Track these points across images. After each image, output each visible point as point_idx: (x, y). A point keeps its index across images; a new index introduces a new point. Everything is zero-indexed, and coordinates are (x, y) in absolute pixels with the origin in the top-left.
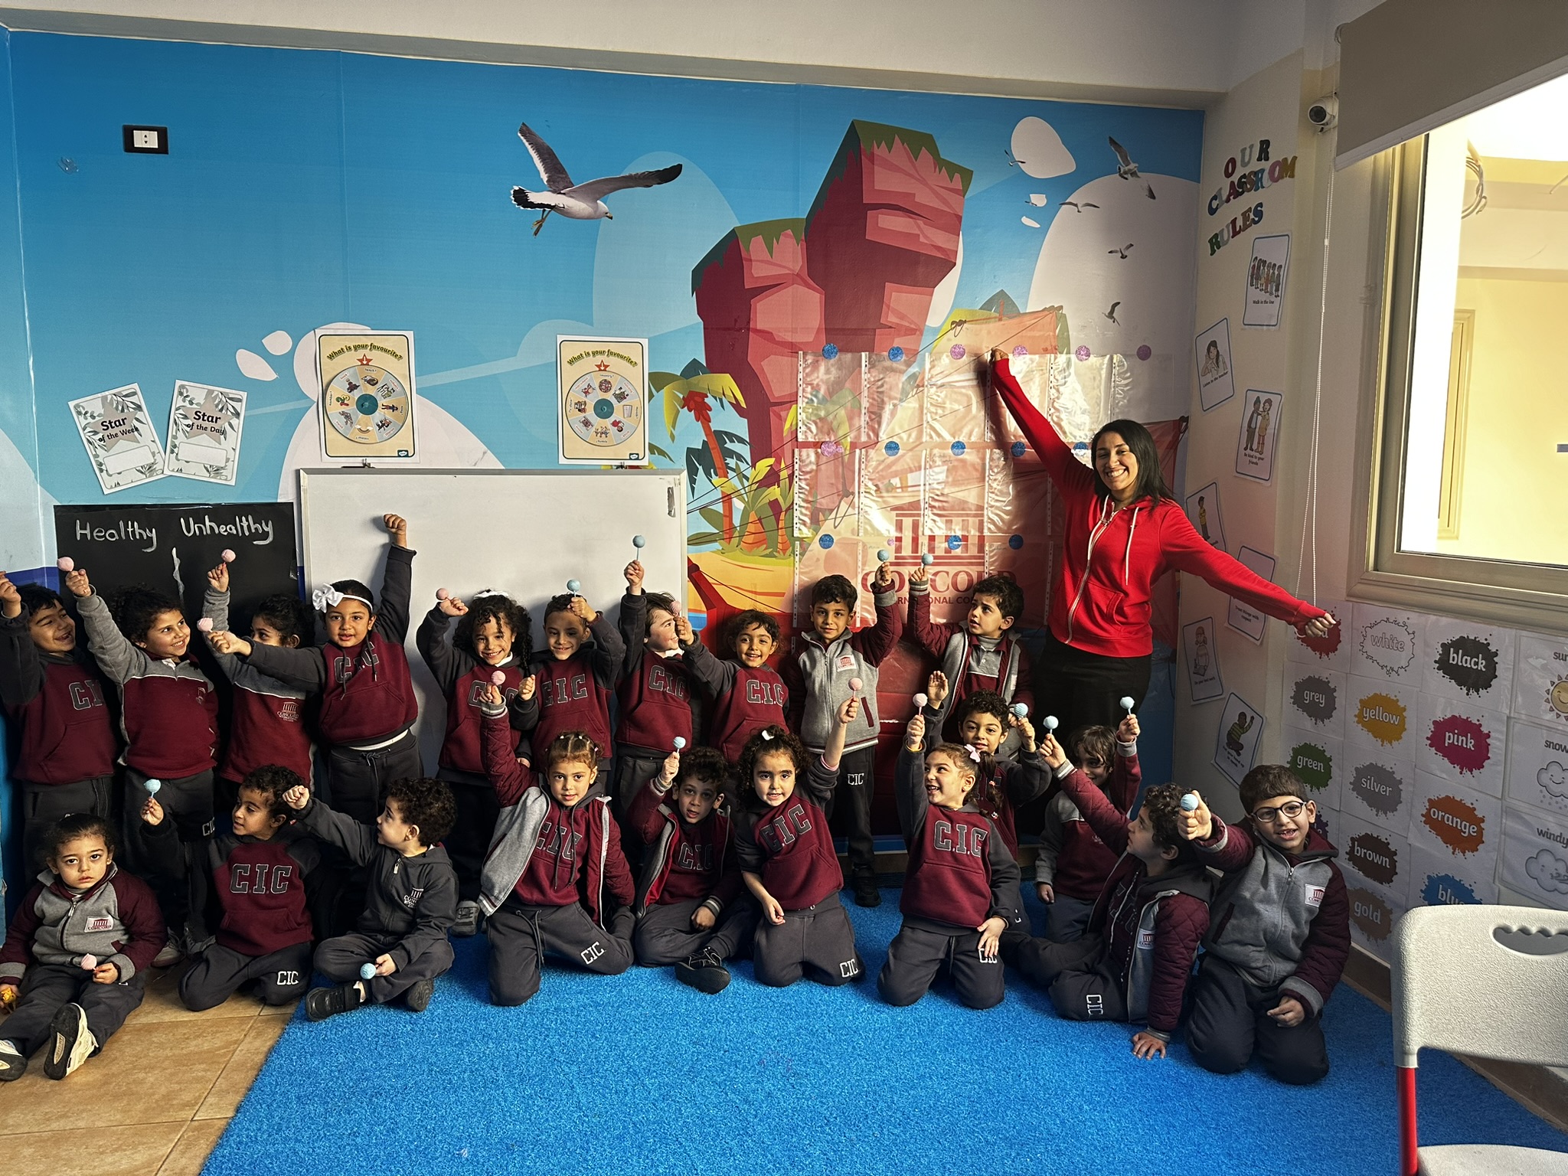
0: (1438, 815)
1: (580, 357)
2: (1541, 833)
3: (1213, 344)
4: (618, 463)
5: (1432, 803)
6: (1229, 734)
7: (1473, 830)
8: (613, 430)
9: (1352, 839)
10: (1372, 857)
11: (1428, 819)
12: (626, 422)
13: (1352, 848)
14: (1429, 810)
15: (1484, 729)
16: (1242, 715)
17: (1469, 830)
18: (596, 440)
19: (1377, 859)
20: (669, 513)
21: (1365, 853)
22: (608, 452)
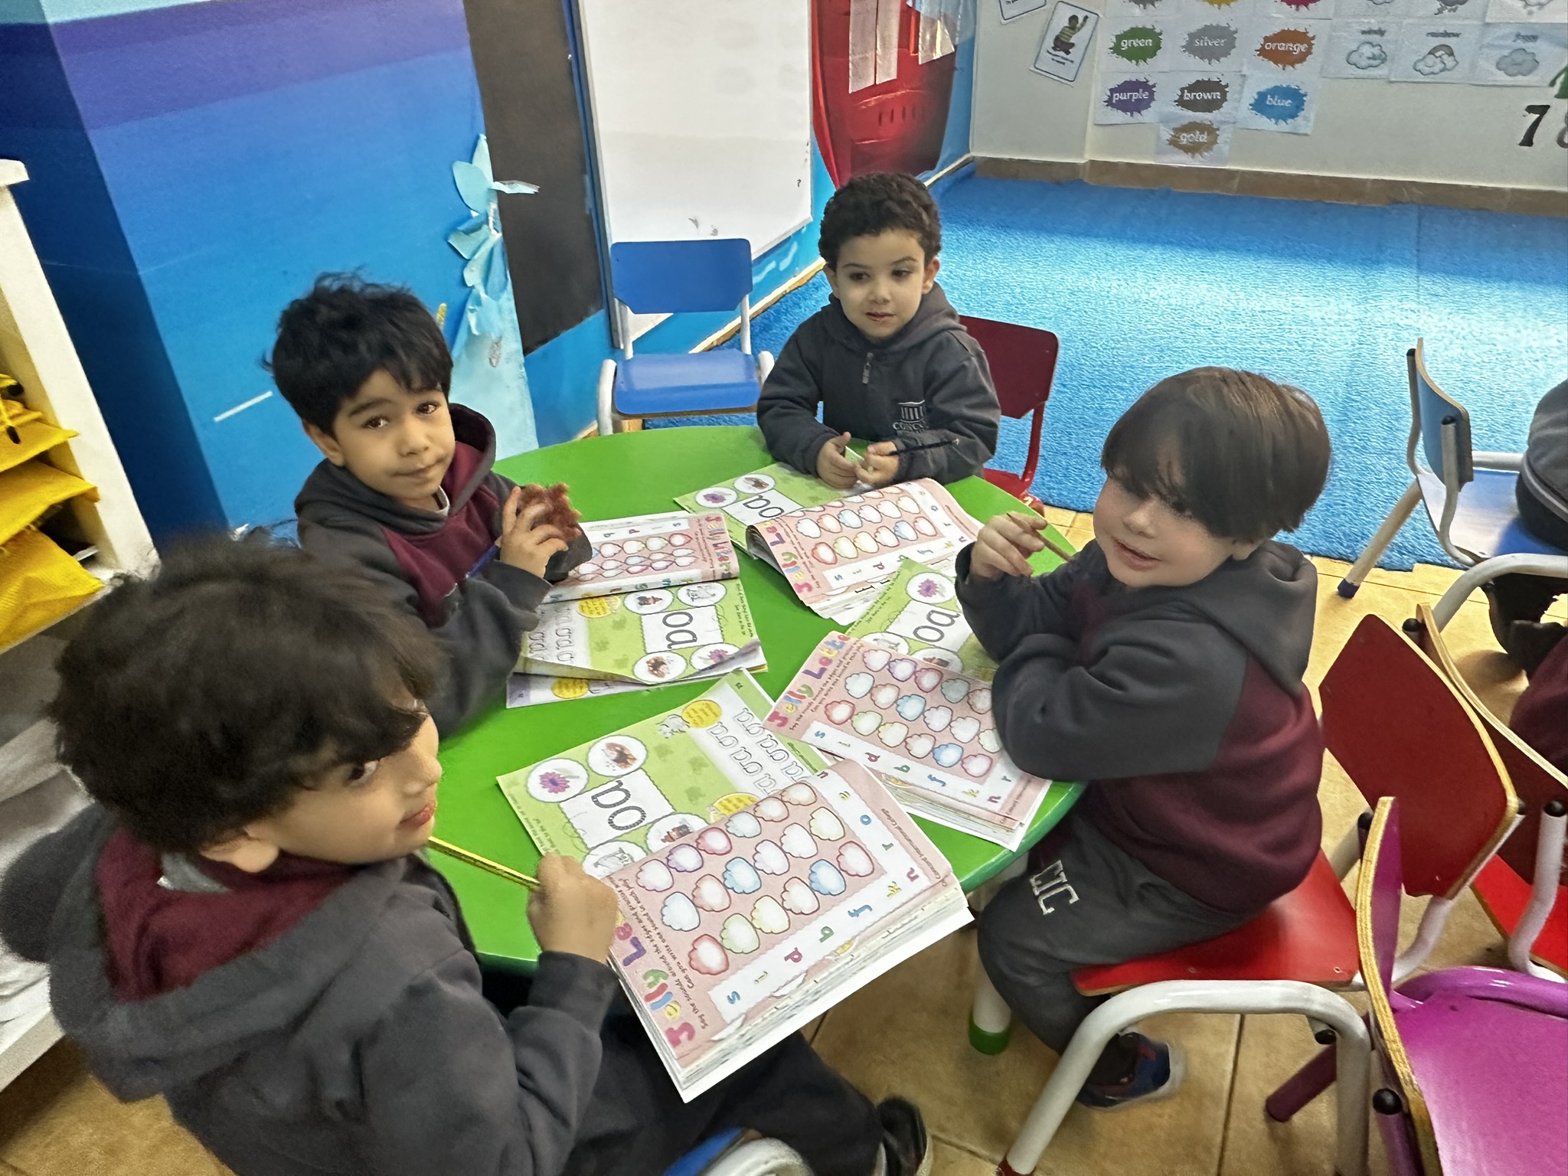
0: (1271, 46)
2: (1364, 32)
5: (1267, 39)
6: (1057, 39)
7: (1303, 48)
9: (1182, 90)
10: (1199, 96)
11: (1263, 52)
13: (1182, 96)
14: (1263, 46)
16: (1073, 19)
17: (1298, 49)
19: (1208, 96)
21: (1195, 96)
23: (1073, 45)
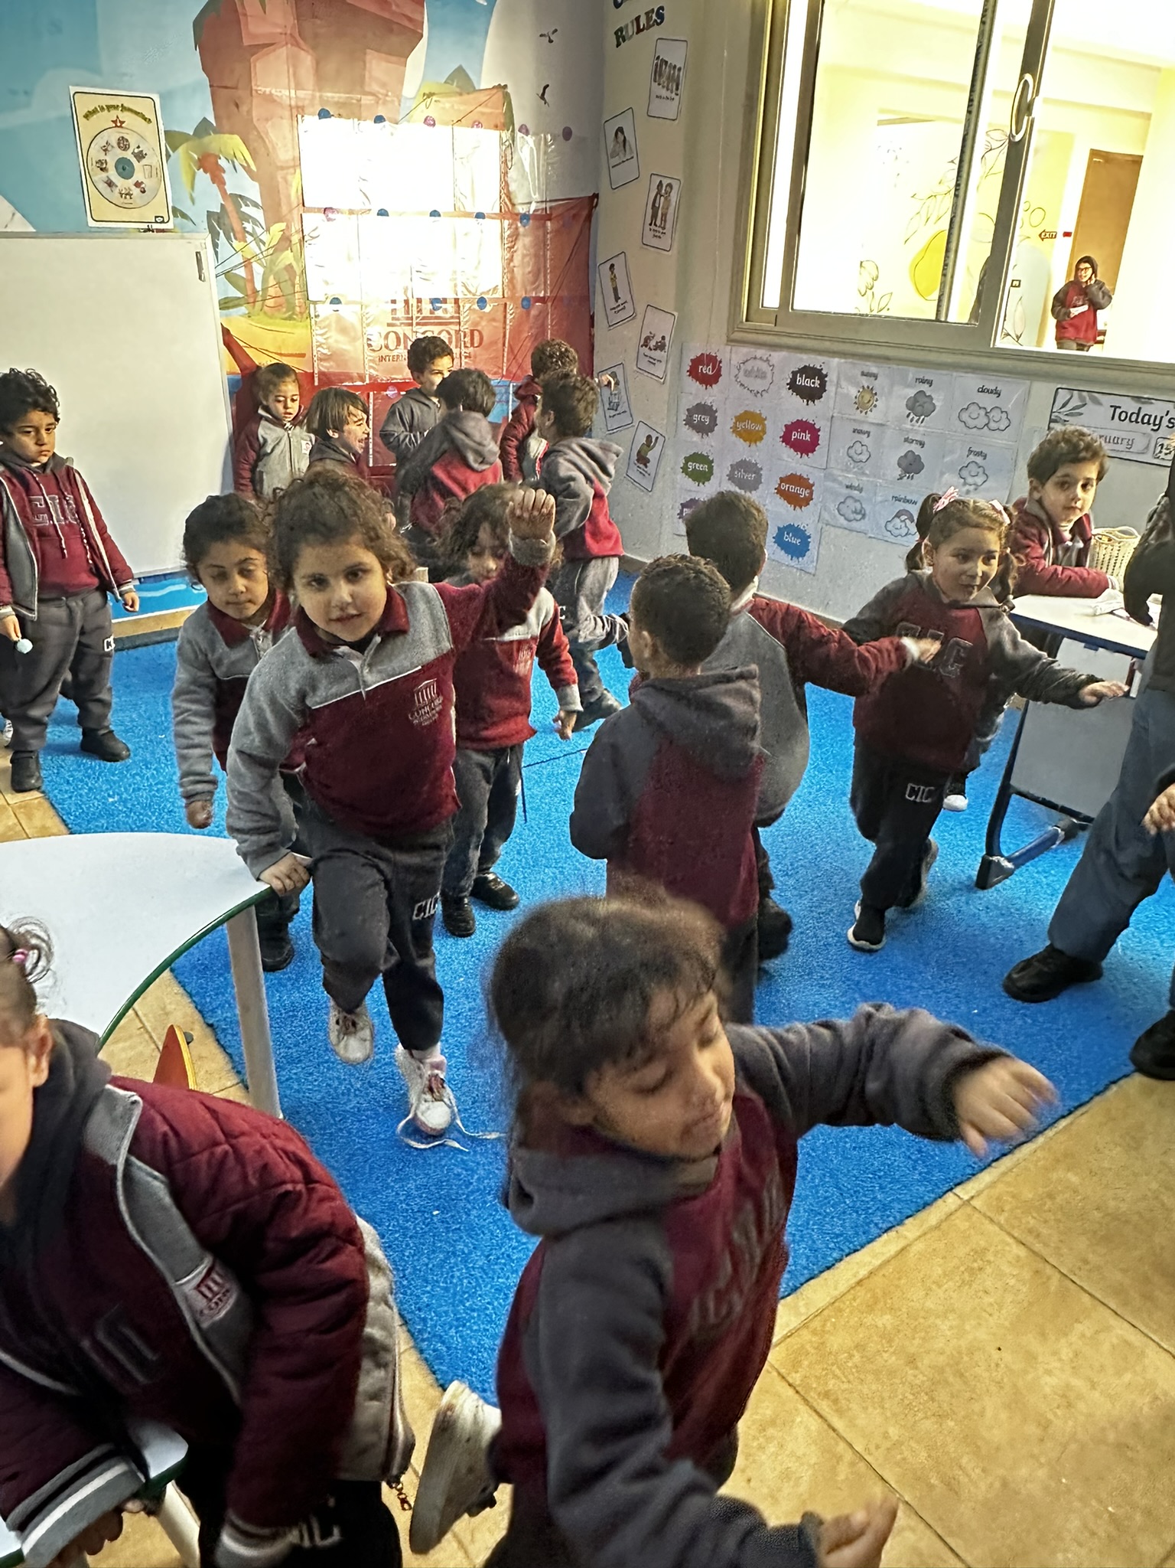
0: (785, 487)
1: (95, 111)
2: (847, 487)
3: (620, 130)
4: (145, 226)
5: (782, 480)
6: (639, 452)
7: (806, 493)
8: (136, 191)
11: (779, 491)
12: (148, 183)
14: (779, 485)
15: (817, 427)
16: (649, 437)
17: (804, 493)
18: (120, 201)
20: (200, 278)
22: (134, 215)
23: (648, 461)
